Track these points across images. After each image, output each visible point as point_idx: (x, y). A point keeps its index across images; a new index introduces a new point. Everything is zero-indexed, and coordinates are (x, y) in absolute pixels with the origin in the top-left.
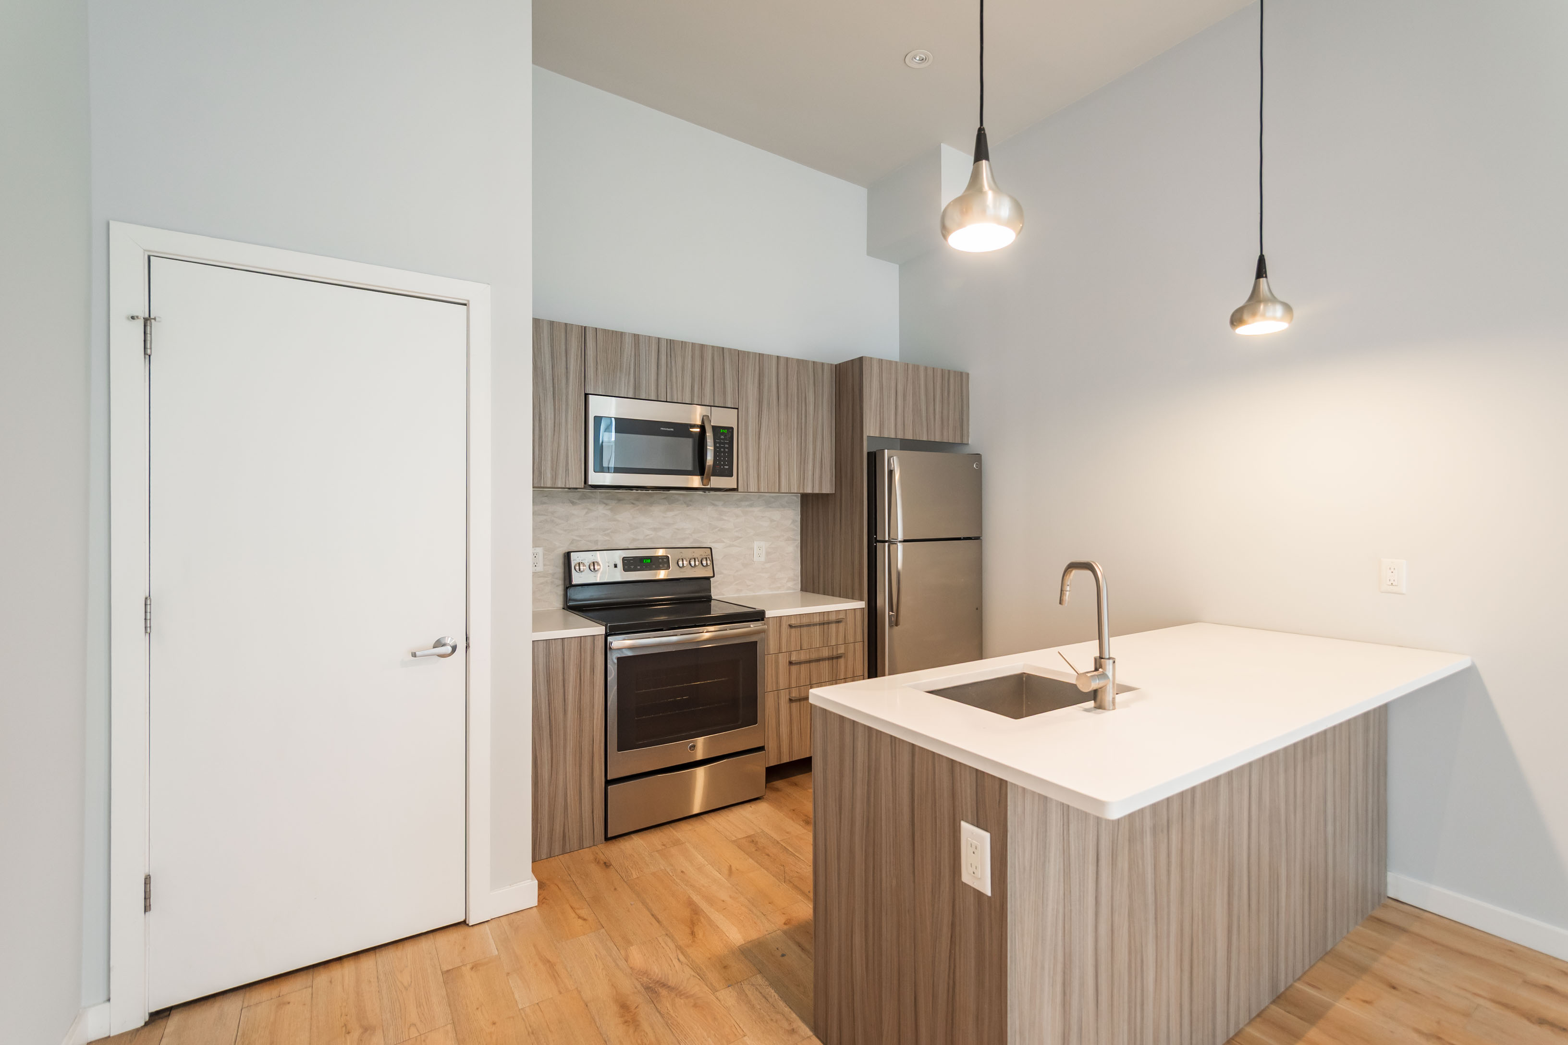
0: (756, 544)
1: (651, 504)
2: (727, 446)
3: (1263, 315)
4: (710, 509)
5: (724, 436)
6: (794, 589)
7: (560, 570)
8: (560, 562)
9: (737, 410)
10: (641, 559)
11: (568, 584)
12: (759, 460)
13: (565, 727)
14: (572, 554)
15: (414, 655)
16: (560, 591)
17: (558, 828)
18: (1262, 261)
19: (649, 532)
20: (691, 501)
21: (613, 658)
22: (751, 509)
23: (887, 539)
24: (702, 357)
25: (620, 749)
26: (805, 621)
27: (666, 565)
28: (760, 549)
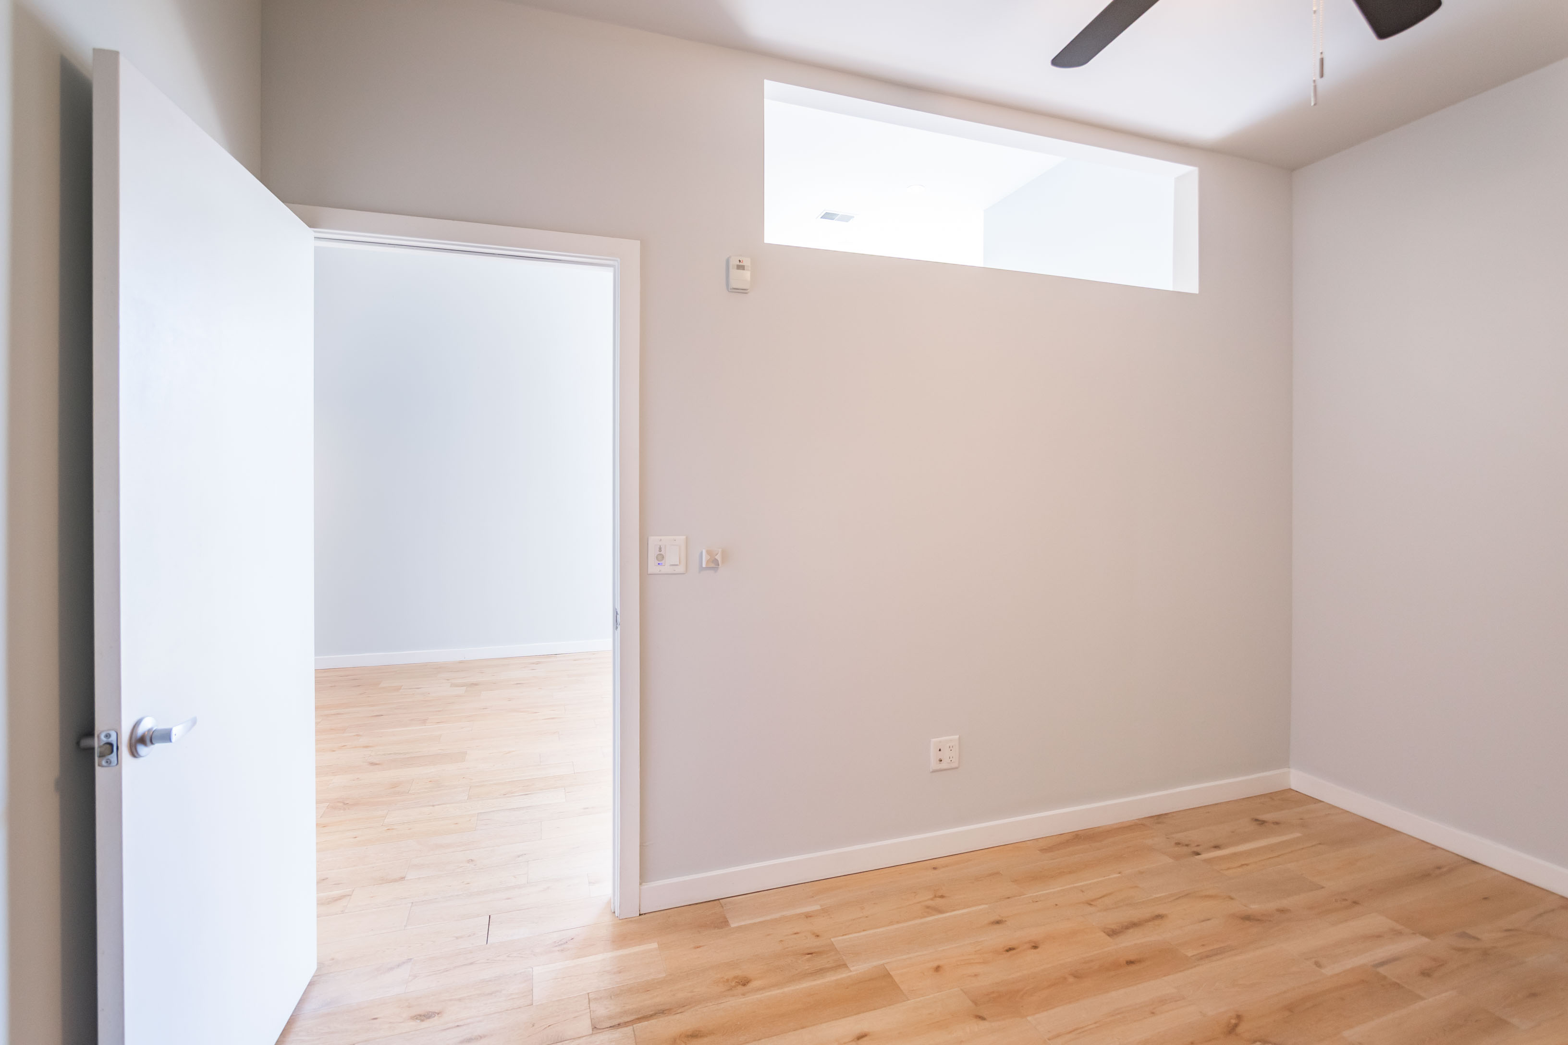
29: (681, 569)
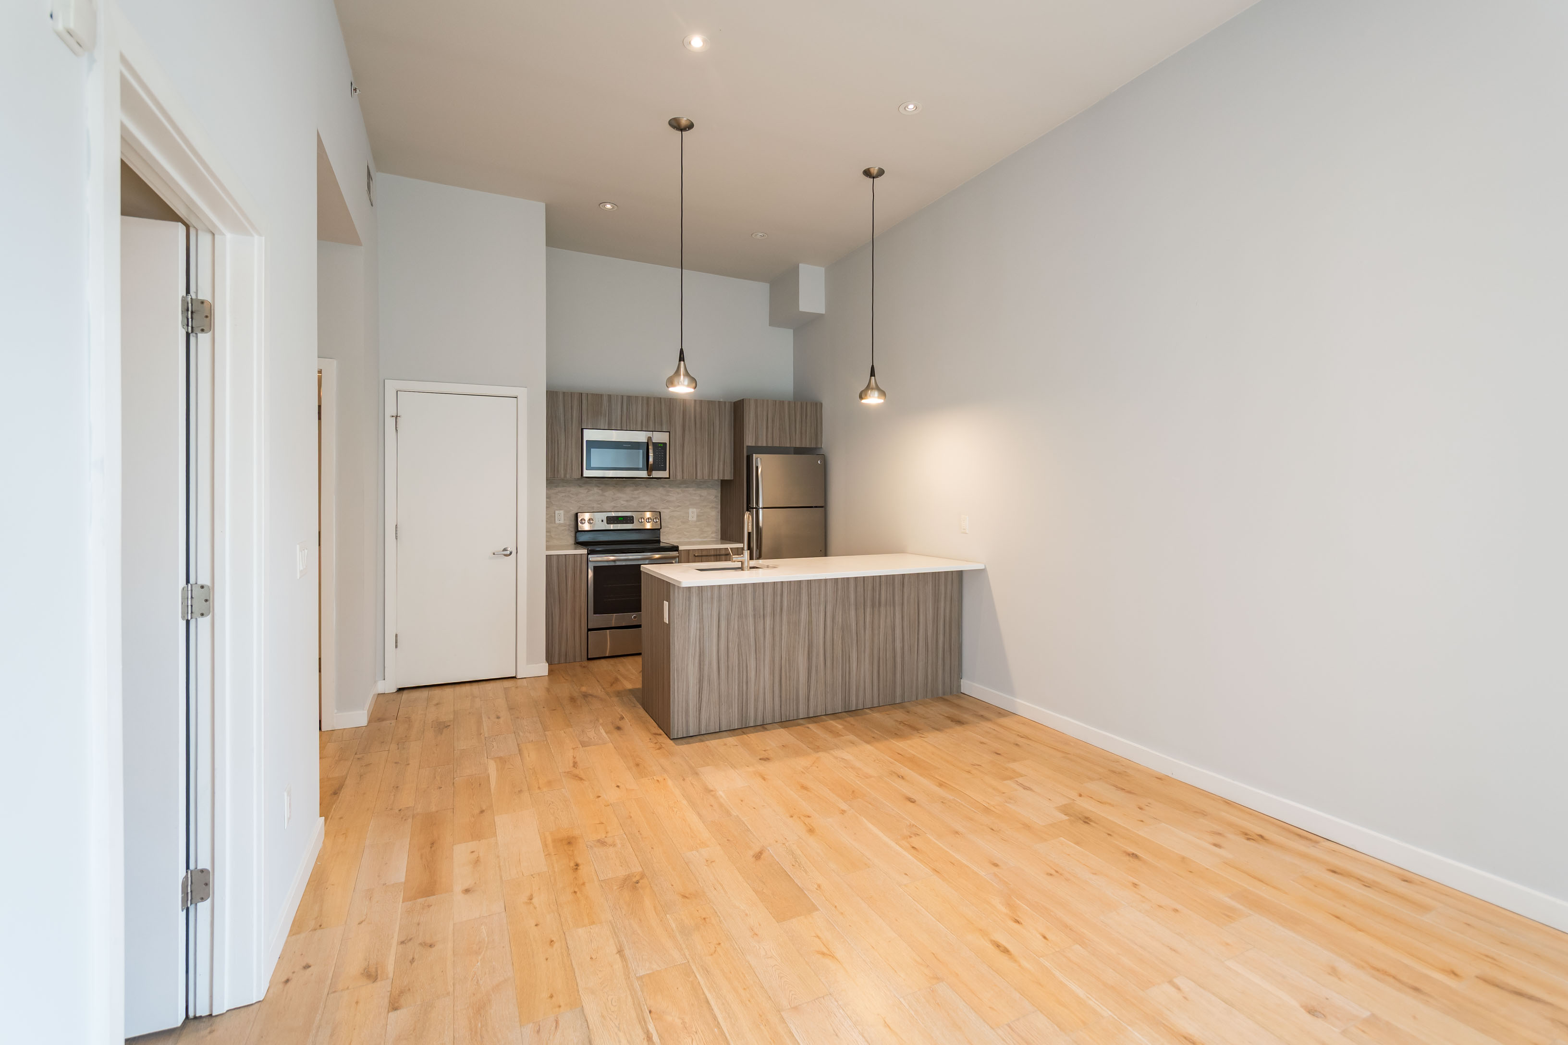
0: (691, 510)
1: (625, 487)
2: (662, 453)
3: (870, 396)
4: (661, 489)
5: (660, 448)
6: (717, 538)
7: (573, 523)
8: (573, 518)
9: (668, 433)
10: (618, 517)
11: (577, 531)
12: (683, 461)
13: (567, 600)
14: (579, 514)
15: (494, 554)
16: (573, 534)
17: (563, 649)
18: (873, 368)
19: (623, 503)
20: (649, 484)
21: (591, 566)
22: (687, 489)
23: (754, 507)
24: (648, 404)
25: (595, 613)
26: (704, 553)
27: (632, 521)
28: (693, 513)
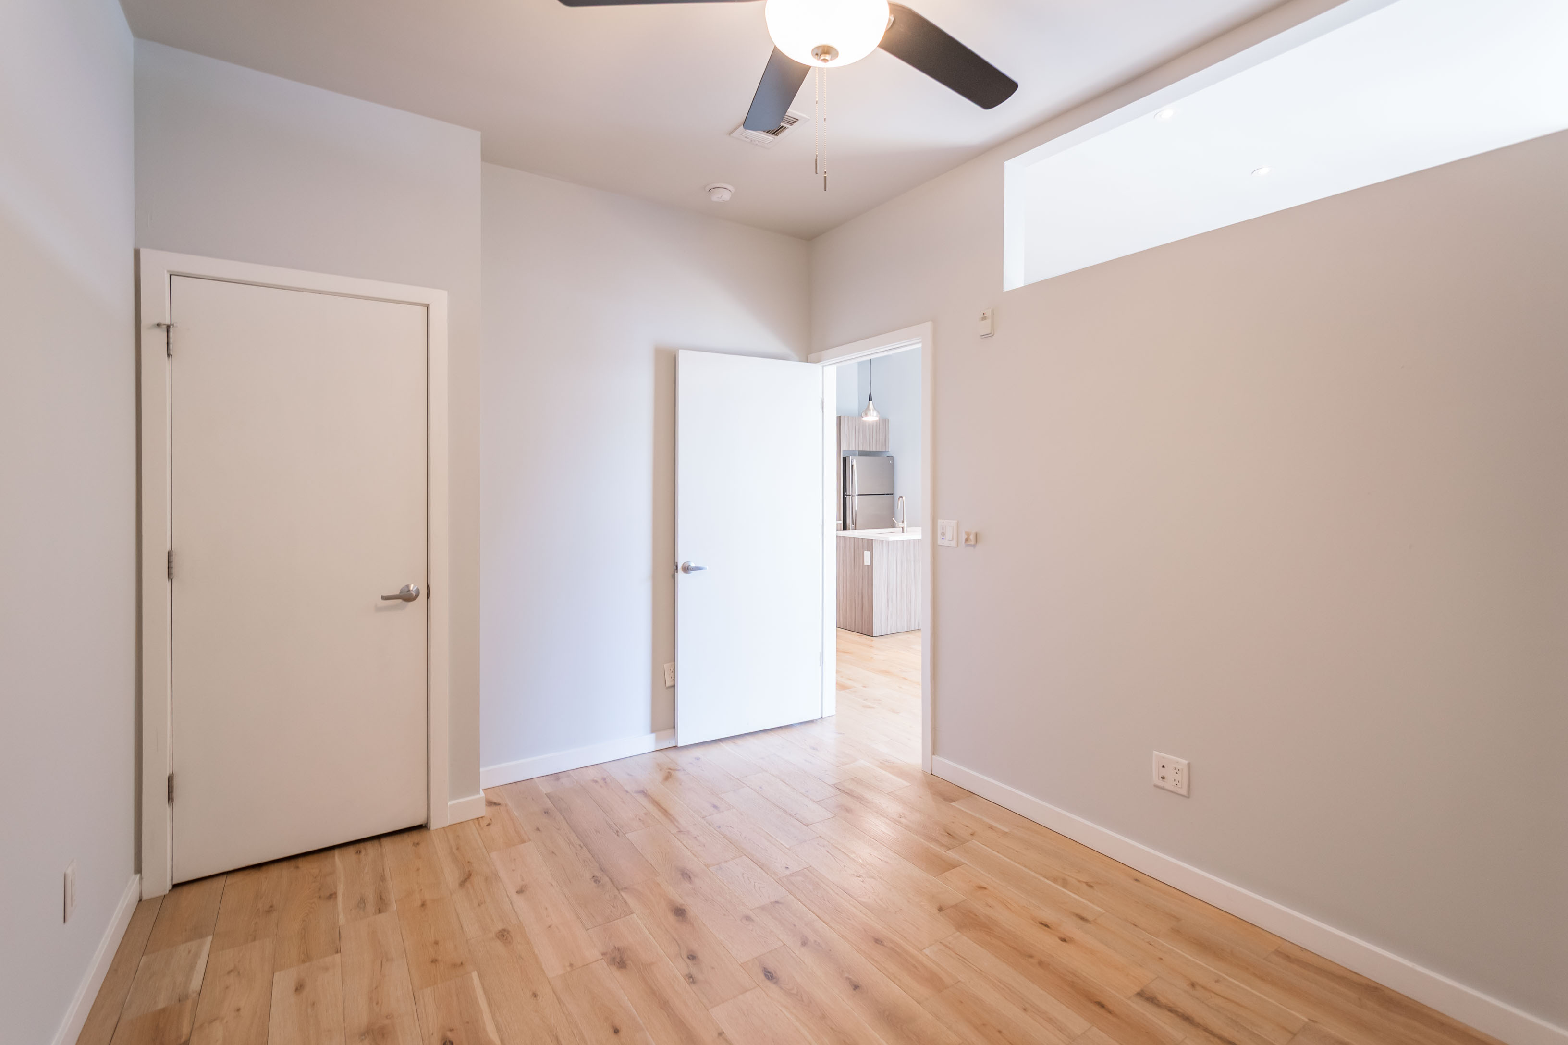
23: (850, 494)
29: (954, 544)
